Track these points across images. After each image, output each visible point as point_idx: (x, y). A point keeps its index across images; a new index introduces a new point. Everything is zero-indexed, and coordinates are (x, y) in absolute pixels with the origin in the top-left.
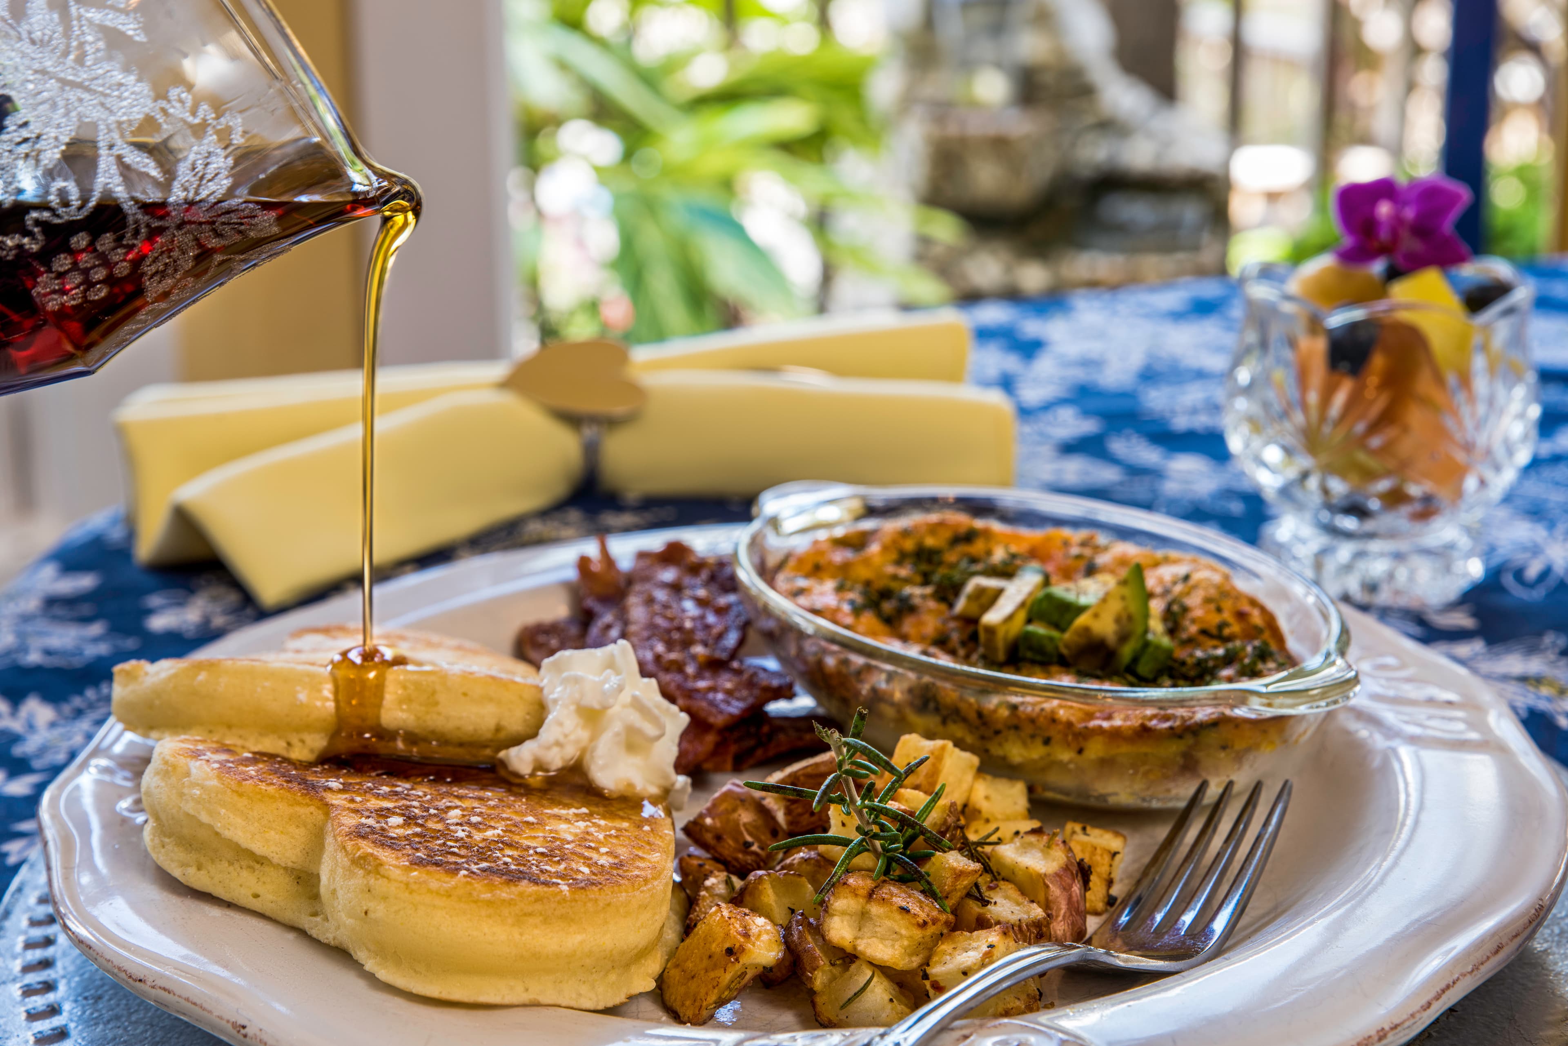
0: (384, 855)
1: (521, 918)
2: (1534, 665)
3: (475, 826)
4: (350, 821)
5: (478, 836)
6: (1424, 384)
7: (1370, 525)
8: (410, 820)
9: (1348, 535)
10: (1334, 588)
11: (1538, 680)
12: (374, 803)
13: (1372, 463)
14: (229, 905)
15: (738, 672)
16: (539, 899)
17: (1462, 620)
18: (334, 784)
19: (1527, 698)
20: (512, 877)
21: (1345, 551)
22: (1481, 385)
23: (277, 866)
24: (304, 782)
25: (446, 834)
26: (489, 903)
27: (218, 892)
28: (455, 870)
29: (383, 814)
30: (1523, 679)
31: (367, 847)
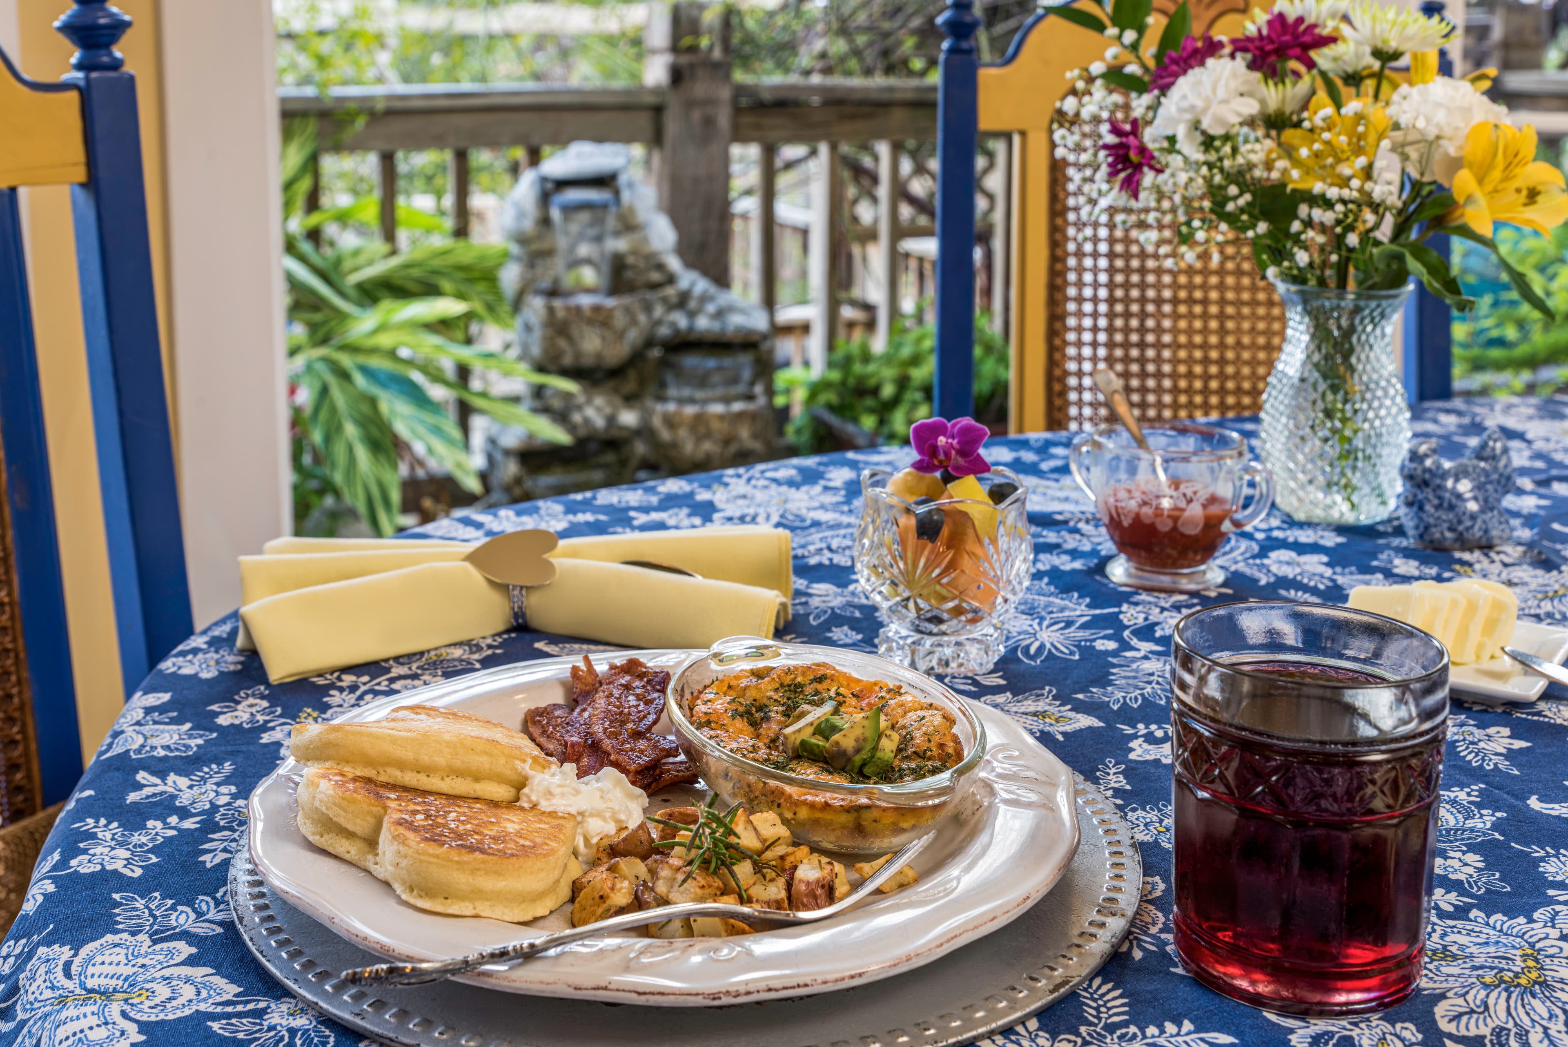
0: (410, 835)
1: (474, 871)
2: (1041, 706)
3: (462, 822)
4: (396, 816)
5: (461, 828)
6: (970, 545)
7: (943, 627)
8: (428, 816)
9: (931, 634)
10: (923, 665)
11: (1044, 714)
12: (412, 807)
13: (944, 592)
14: (336, 857)
15: (649, 740)
16: (484, 862)
17: (996, 680)
18: (393, 796)
19: (1038, 725)
20: (472, 849)
21: (928, 642)
22: (1003, 543)
23: (360, 838)
24: (377, 794)
25: (445, 826)
26: (458, 863)
27: (330, 850)
28: (443, 844)
29: (415, 813)
30: (1035, 714)
31: (401, 830)
